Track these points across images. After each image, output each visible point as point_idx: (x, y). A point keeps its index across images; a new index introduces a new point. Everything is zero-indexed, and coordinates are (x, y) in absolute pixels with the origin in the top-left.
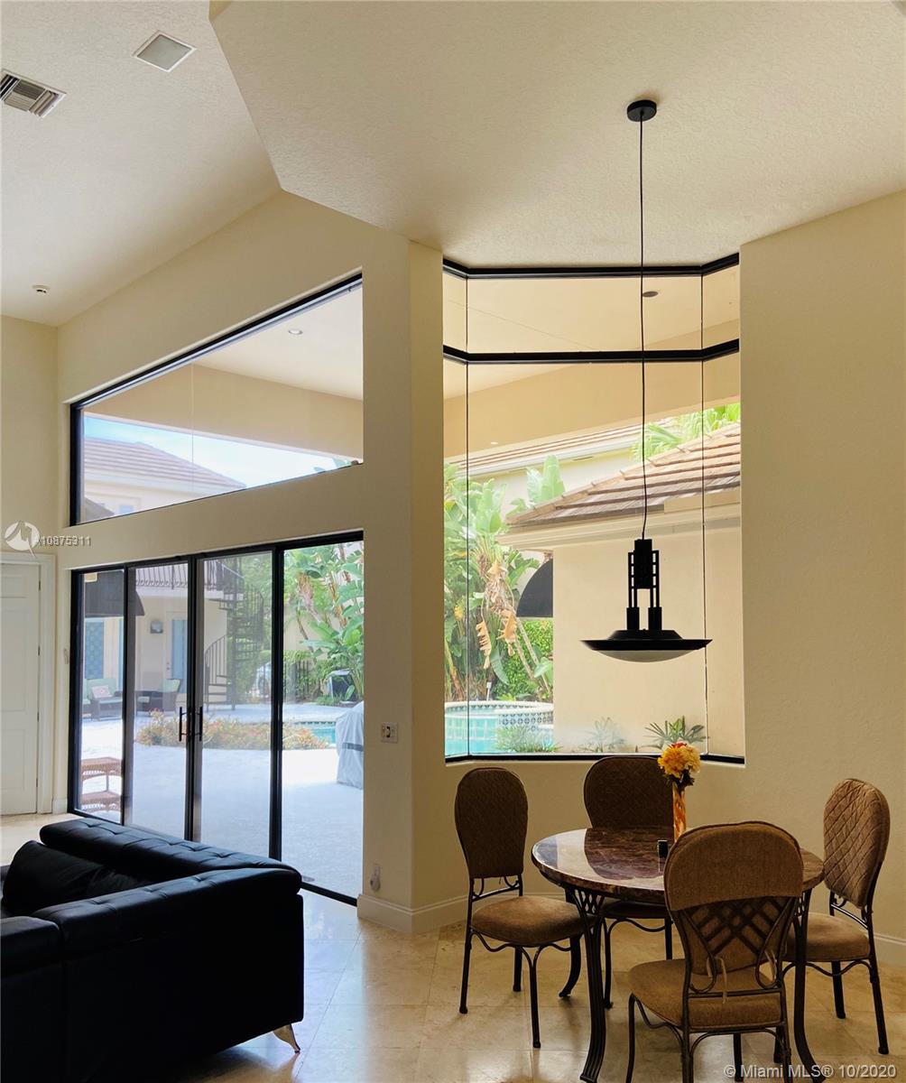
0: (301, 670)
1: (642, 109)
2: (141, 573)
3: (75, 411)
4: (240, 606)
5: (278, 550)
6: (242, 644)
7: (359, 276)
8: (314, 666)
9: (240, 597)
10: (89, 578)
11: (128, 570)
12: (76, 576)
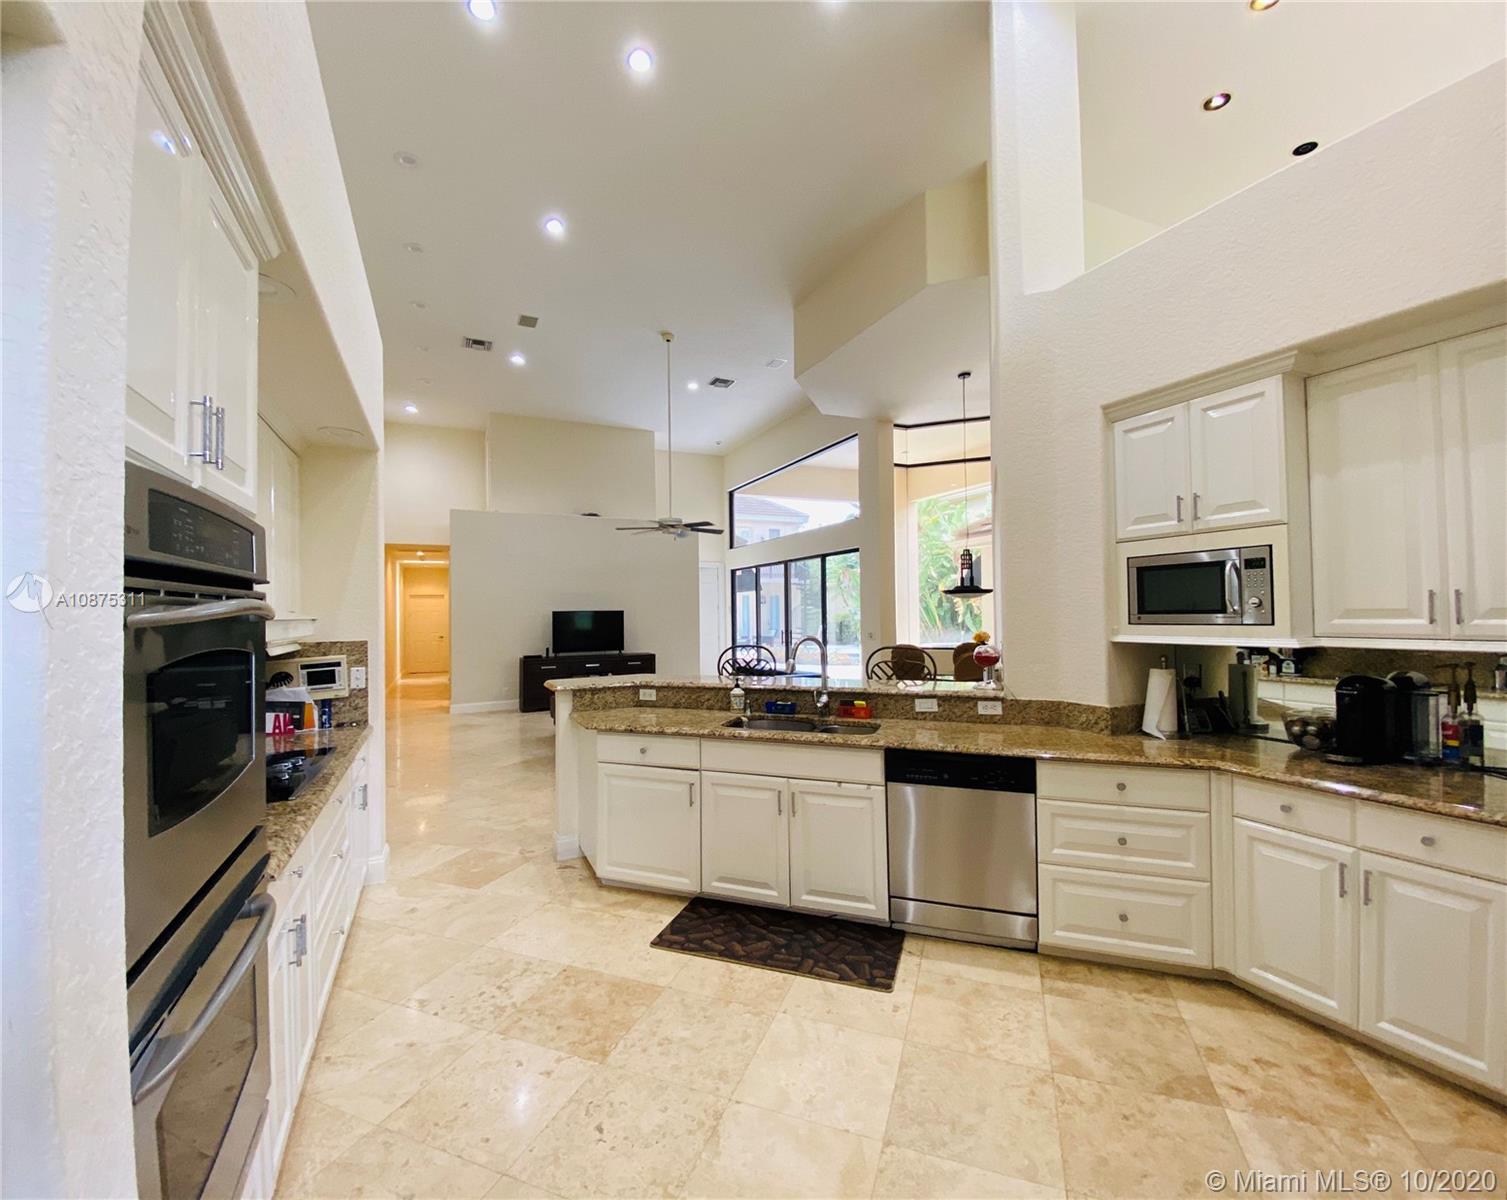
0: (842, 627)
1: (964, 375)
2: (762, 569)
3: (731, 494)
4: (808, 587)
5: (823, 557)
6: (810, 610)
7: (856, 435)
8: (852, 623)
9: (808, 581)
10: (738, 573)
11: (757, 567)
12: (733, 572)
